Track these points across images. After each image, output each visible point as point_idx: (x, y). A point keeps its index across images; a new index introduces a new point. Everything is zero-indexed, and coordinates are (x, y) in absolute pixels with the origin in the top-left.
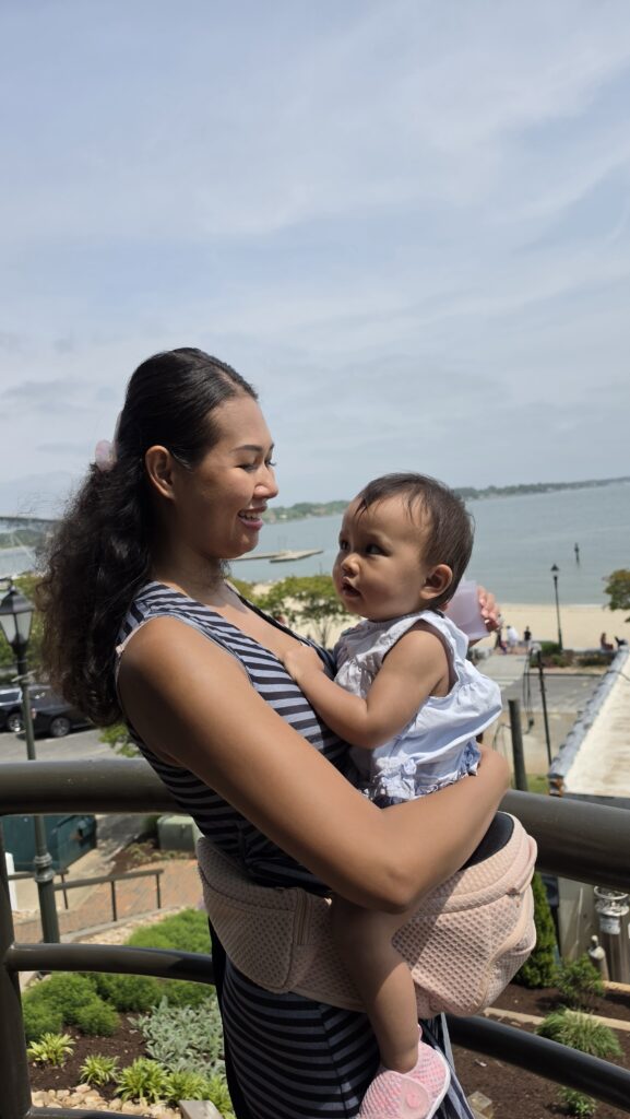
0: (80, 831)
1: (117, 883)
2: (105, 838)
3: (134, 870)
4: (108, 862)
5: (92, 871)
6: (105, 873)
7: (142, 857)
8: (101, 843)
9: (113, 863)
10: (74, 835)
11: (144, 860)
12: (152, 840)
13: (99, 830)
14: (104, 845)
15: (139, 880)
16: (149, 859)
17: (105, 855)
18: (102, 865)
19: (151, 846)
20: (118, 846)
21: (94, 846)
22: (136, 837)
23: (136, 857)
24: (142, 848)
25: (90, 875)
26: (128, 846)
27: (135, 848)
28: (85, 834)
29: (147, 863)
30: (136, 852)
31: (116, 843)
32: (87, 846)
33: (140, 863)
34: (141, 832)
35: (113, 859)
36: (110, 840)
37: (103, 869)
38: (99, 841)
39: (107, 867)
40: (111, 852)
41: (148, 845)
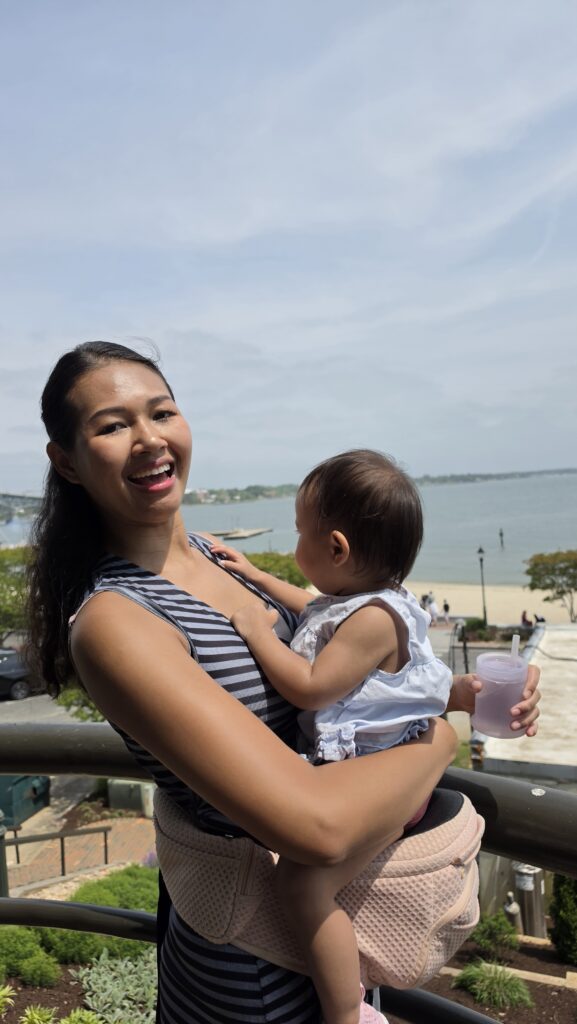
0: (35, 790)
1: (66, 839)
2: (58, 797)
3: (84, 827)
4: (59, 820)
5: (44, 827)
6: (57, 830)
7: (92, 814)
8: (54, 801)
9: (65, 820)
10: (28, 793)
11: (94, 818)
12: (102, 799)
13: (52, 789)
14: (56, 803)
15: (88, 836)
16: (99, 816)
17: (57, 812)
18: (54, 822)
19: (101, 804)
20: (70, 804)
21: (47, 804)
22: (88, 796)
23: (86, 814)
24: (92, 807)
25: (43, 831)
26: (79, 804)
27: (86, 806)
28: (38, 792)
29: (96, 820)
30: (87, 811)
31: (68, 801)
32: (41, 803)
33: (89, 821)
34: (92, 791)
35: (64, 817)
36: (63, 799)
37: (55, 826)
38: (52, 799)
39: (58, 824)
40: (63, 810)
41: (98, 803)
